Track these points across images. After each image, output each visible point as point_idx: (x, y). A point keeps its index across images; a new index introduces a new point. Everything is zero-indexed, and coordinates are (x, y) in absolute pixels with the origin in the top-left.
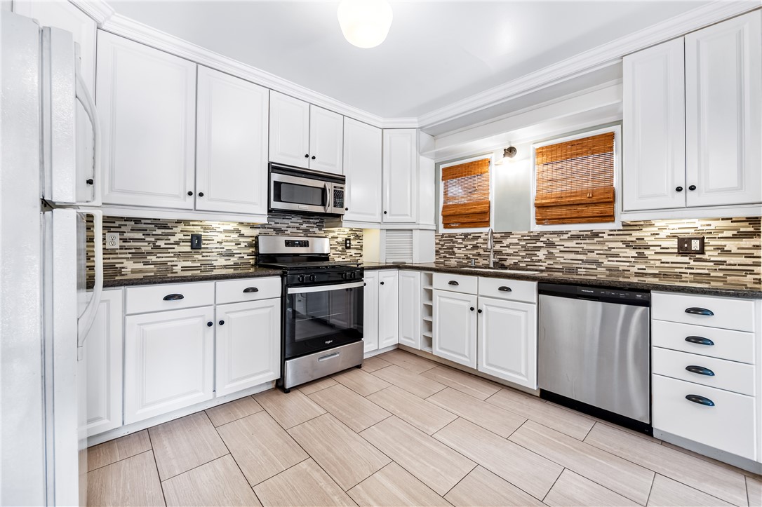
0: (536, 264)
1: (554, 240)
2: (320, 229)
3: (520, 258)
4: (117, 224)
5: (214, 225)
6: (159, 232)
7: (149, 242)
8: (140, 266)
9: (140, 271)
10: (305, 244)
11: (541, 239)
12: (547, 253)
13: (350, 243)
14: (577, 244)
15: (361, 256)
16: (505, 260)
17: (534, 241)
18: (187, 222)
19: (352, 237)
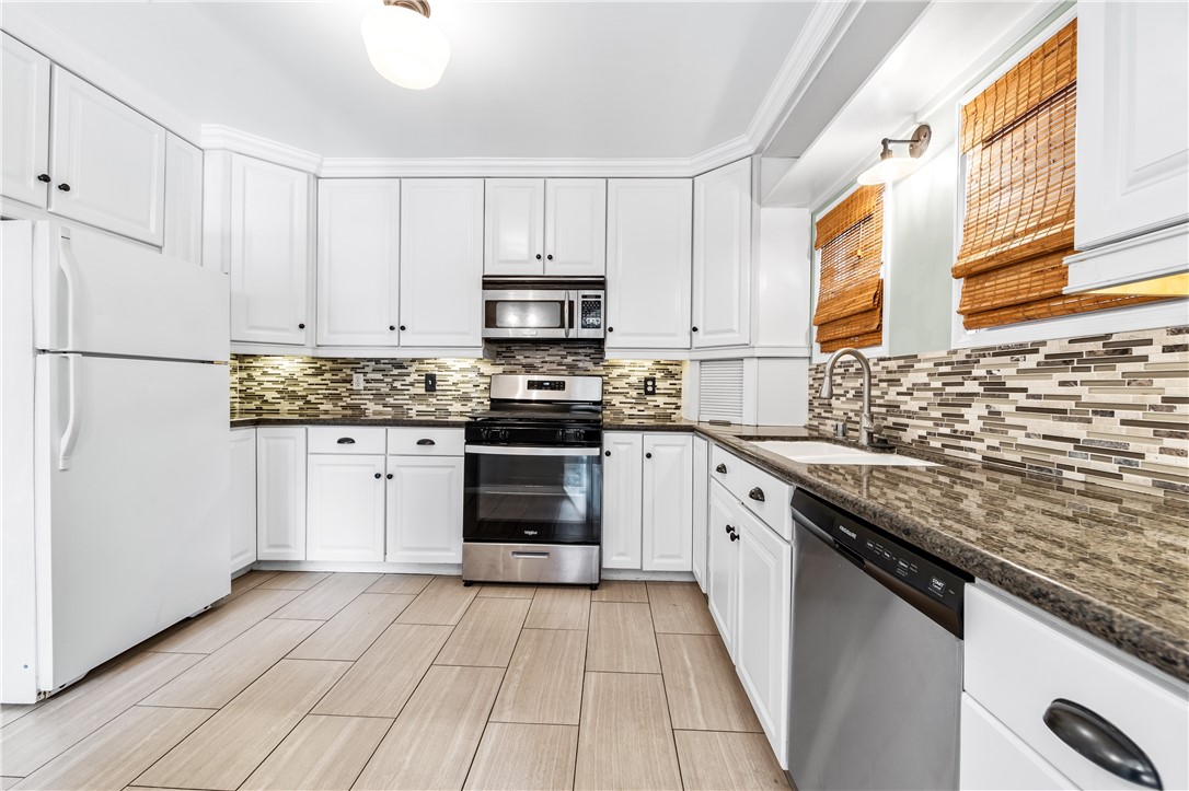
0: (963, 443)
1: (1004, 372)
2: (596, 364)
3: (930, 424)
4: (362, 364)
5: (449, 362)
6: (396, 372)
7: (387, 383)
8: (380, 408)
9: (380, 413)
10: (560, 386)
11: (975, 372)
12: (985, 413)
13: (654, 386)
14: (1062, 384)
15: (678, 408)
16: (904, 427)
17: (958, 379)
18: (421, 361)
19: (658, 375)
